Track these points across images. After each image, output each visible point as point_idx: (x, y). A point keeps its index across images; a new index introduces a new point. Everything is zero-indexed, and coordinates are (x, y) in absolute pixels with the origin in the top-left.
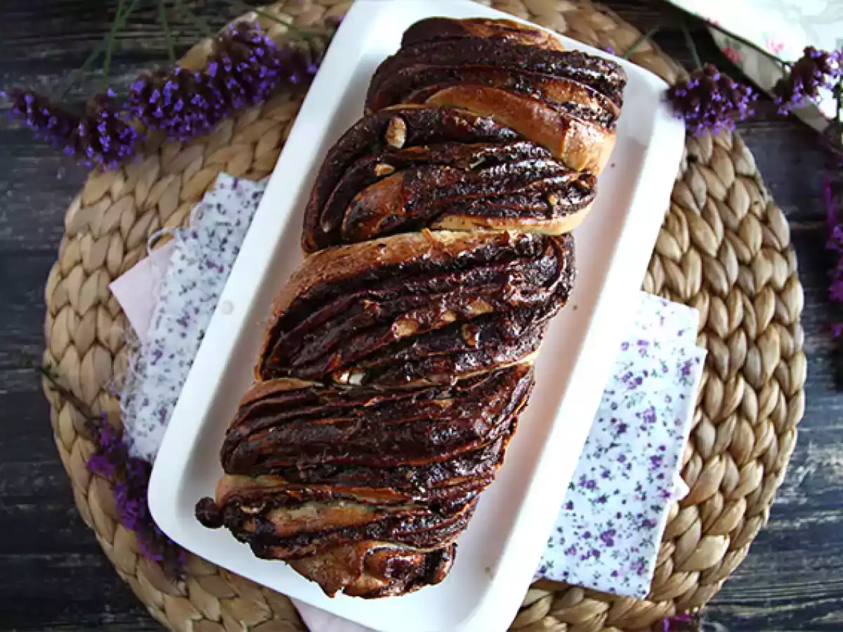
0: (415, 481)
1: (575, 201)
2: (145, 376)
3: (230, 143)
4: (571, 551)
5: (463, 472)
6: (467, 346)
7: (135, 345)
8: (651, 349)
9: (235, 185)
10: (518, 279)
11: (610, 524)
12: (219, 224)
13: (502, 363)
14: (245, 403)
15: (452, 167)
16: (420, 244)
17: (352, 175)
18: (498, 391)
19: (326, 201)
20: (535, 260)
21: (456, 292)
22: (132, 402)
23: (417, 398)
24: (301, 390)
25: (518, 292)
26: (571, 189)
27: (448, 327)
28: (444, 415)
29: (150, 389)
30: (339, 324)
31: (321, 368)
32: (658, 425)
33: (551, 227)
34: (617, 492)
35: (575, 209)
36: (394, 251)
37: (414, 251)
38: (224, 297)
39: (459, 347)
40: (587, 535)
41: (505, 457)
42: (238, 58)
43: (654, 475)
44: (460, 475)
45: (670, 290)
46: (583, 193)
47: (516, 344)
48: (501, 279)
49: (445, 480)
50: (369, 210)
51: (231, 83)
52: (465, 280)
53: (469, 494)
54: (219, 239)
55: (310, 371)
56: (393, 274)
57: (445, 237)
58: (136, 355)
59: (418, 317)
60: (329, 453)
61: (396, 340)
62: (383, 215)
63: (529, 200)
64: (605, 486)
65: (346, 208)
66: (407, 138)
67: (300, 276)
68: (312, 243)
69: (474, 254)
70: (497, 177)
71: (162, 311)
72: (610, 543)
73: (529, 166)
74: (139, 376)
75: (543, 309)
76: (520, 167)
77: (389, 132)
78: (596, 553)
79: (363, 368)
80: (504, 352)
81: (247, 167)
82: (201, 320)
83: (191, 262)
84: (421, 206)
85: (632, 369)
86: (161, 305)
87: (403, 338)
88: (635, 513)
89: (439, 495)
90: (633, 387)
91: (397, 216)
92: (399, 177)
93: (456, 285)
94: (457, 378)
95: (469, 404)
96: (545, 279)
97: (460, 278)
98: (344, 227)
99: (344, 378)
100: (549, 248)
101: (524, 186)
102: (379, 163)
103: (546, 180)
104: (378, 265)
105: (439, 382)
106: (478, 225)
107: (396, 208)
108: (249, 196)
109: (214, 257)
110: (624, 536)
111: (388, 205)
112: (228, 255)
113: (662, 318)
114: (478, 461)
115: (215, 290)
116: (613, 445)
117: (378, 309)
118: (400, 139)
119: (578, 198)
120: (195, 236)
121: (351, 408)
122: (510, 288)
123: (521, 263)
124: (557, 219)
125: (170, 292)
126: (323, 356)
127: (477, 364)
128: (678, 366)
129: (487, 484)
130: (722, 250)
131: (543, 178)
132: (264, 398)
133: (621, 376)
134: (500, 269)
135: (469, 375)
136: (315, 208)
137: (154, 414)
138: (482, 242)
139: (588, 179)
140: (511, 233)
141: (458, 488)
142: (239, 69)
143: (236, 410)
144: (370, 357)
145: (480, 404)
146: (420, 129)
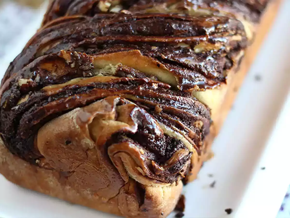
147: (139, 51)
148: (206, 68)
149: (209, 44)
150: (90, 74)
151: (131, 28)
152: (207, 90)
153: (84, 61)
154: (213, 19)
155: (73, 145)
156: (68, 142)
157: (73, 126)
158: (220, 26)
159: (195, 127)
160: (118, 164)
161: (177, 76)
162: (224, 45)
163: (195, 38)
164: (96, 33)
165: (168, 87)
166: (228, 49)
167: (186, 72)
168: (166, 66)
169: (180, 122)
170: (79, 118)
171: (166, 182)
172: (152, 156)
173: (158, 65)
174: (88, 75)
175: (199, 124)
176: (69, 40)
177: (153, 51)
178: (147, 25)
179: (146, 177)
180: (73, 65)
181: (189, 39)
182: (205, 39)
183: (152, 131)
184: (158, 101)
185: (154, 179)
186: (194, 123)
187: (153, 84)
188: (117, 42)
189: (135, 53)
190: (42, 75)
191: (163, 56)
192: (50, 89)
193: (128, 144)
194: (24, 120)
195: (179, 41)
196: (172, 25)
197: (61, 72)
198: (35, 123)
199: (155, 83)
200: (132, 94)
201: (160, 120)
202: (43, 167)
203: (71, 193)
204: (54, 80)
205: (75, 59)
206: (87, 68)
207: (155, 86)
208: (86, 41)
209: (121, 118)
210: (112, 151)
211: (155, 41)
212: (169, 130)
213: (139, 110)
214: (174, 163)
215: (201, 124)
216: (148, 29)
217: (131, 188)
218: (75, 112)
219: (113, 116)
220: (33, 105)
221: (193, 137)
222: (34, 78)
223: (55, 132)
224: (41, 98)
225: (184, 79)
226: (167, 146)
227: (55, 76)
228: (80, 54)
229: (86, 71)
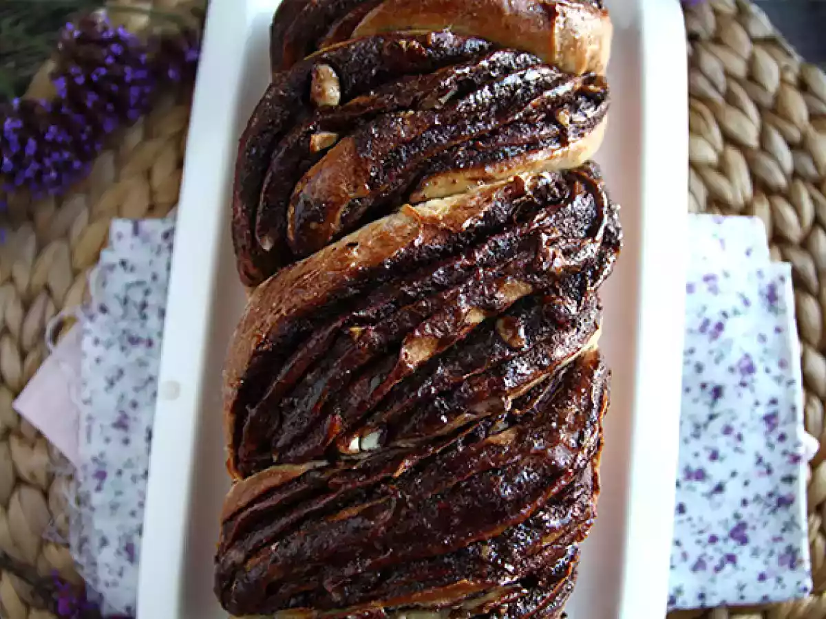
0: (496, 559)
1: (591, 113)
2: (93, 509)
3: (117, 179)
4: (699, 565)
5: (555, 523)
6: (511, 349)
7: (68, 472)
8: (721, 282)
9: (136, 231)
10: (553, 236)
11: (737, 516)
12: (129, 286)
13: (564, 358)
14: (228, 515)
15: (416, 110)
16: (403, 227)
17: (282, 162)
18: (570, 399)
19: (257, 205)
20: (566, 204)
21: (476, 279)
22: (86, 546)
23: (464, 443)
24: (298, 479)
25: (559, 253)
26: (580, 99)
27: (478, 331)
28: (510, 455)
29: (103, 524)
30: (325, 371)
31: (318, 440)
32: (760, 374)
33: (570, 155)
34: (734, 474)
35: (592, 123)
36: (371, 249)
37: (399, 239)
38: (163, 379)
39: (502, 353)
40: (713, 539)
41: (600, 482)
42: (90, 64)
43: (774, 438)
44: (553, 529)
45: (716, 203)
46: (596, 100)
47: (573, 326)
48: (531, 242)
49: (535, 542)
50: (318, 202)
51: (91, 99)
52: (482, 259)
53: (569, 547)
54: (135, 305)
55: (303, 449)
56: (380, 280)
57: (435, 209)
58: (73, 485)
59: (433, 330)
60: (364, 556)
61: (411, 371)
62: (341, 202)
63: (533, 126)
64: (717, 472)
65: (286, 209)
66: (342, 90)
67: (250, 321)
68: (253, 271)
69: (481, 220)
70: (482, 106)
71: (90, 418)
72: (744, 541)
73: (519, 81)
74: (84, 510)
75: (594, 269)
76: (507, 85)
77: (315, 89)
78: (731, 558)
79: (377, 424)
80: (562, 342)
81: (146, 204)
82: (143, 415)
83: (109, 345)
84: (391, 177)
85: (708, 314)
86: (86, 411)
87: (421, 365)
88: (763, 494)
89: (533, 565)
90: (715, 336)
91: (360, 199)
92: (347, 143)
93: (471, 269)
94: (510, 399)
95: (540, 429)
96: (586, 227)
97: (474, 258)
98: (291, 237)
99: (354, 444)
100: (577, 183)
101: (520, 109)
102: (313, 132)
103: (547, 94)
104: (355, 273)
105: (488, 411)
106: (475, 180)
107: (356, 187)
108: (158, 239)
109: (136, 330)
110: (759, 526)
111: (344, 187)
112: (153, 321)
113: (722, 241)
114: (571, 502)
115: (150, 371)
116: (712, 417)
117: (374, 335)
118: (333, 93)
119: (592, 109)
120: (104, 309)
121: (377, 485)
122: (548, 252)
123: (549, 215)
124: (575, 143)
125: (92, 392)
126: (317, 423)
127: (532, 370)
128: (761, 293)
129: (588, 526)
130: (763, 137)
131: (541, 93)
132: (250, 504)
133: (696, 327)
134: (524, 230)
135: (525, 388)
136: (244, 222)
137: (119, 553)
138: (489, 200)
139: (595, 81)
140: (522, 177)
141: (554, 546)
142: (95, 78)
143: (219, 529)
144: (382, 406)
145: (554, 424)
146: (357, 73)
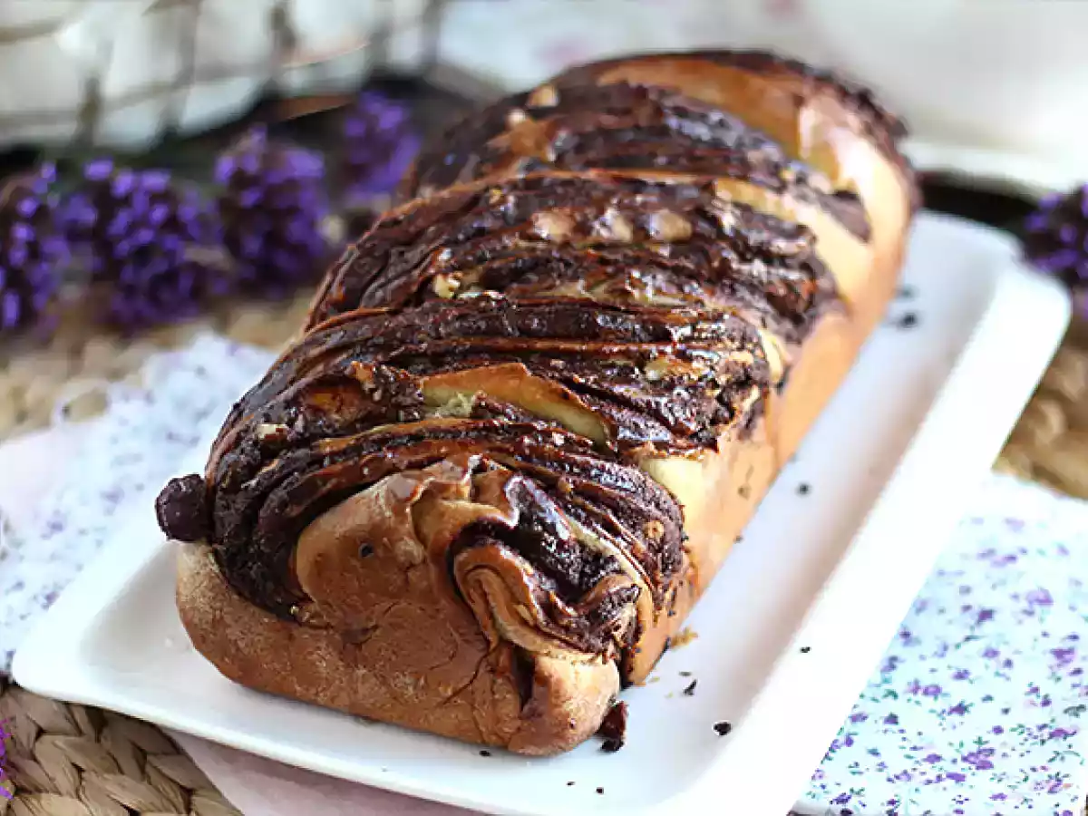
4: (901, 777)
8: (1031, 527)
11: (980, 742)
32: (1058, 609)
34: (988, 699)
40: (934, 758)
43: (1063, 672)
64: (961, 691)
72: (985, 766)
78: (956, 777)
88: (1031, 724)
90: (1001, 567)
110: (1013, 755)
116: (969, 638)
133: (974, 553)
137: (35, 598)
147: (524, 366)
148: (671, 410)
149: (679, 361)
150: (416, 414)
151: (506, 322)
152: (673, 457)
153: (403, 386)
154: (689, 312)
155: (377, 557)
156: (367, 550)
157: (378, 511)
158: (701, 325)
159: (646, 535)
160: (475, 596)
161: (607, 422)
162: (712, 368)
163: (645, 347)
164: (429, 335)
165: (586, 444)
166: (722, 380)
167: (626, 414)
168: (582, 400)
169: (614, 519)
170: (392, 492)
171: (580, 650)
172: (548, 585)
173: (565, 396)
174: (410, 417)
175: (655, 530)
176: (368, 348)
177: (555, 368)
178: (541, 315)
179: (536, 629)
180: (377, 396)
181: (633, 348)
182: (669, 349)
183: (551, 529)
184: (564, 468)
185: (554, 637)
186: (644, 526)
187: (554, 434)
188: (475, 351)
189: (513, 370)
190: (309, 418)
191: (576, 376)
192: (328, 445)
193: (498, 551)
194: (269, 505)
195: (611, 351)
196: (597, 317)
197: (350, 413)
198: (294, 514)
199: (557, 432)
200: (507, 451)
201: (568, 511)
202: (307, 624)
203: (367, 688)
204: (335, 431)
205: (382, 381)
206: (409, 401)
207: (558, 439)
208: (406, 349)
209: (482, 498)
210: (462, 564)
211: (558, 348)
212: (586, 532)
213: (521, 483)
214: (599, 599)
215: (661, 529)
216: (543, 326)
217: (503, 660)
218: (383, 485)
219: (466, 490)
220: (291, 474)
221: (641, 557)
222: (291, 423)
223: (340, 531)
224: (309, 460)
225: (621, 429)
226: (584, 567)
227: (337, 421)
228: (392, 372)
229: (405, 408)
